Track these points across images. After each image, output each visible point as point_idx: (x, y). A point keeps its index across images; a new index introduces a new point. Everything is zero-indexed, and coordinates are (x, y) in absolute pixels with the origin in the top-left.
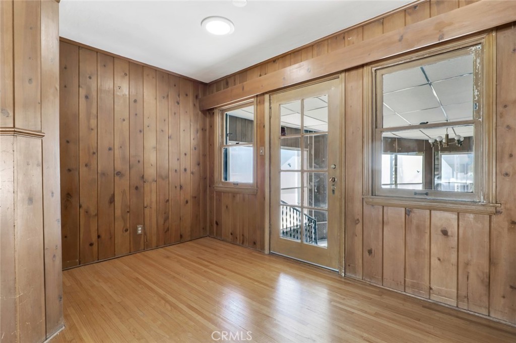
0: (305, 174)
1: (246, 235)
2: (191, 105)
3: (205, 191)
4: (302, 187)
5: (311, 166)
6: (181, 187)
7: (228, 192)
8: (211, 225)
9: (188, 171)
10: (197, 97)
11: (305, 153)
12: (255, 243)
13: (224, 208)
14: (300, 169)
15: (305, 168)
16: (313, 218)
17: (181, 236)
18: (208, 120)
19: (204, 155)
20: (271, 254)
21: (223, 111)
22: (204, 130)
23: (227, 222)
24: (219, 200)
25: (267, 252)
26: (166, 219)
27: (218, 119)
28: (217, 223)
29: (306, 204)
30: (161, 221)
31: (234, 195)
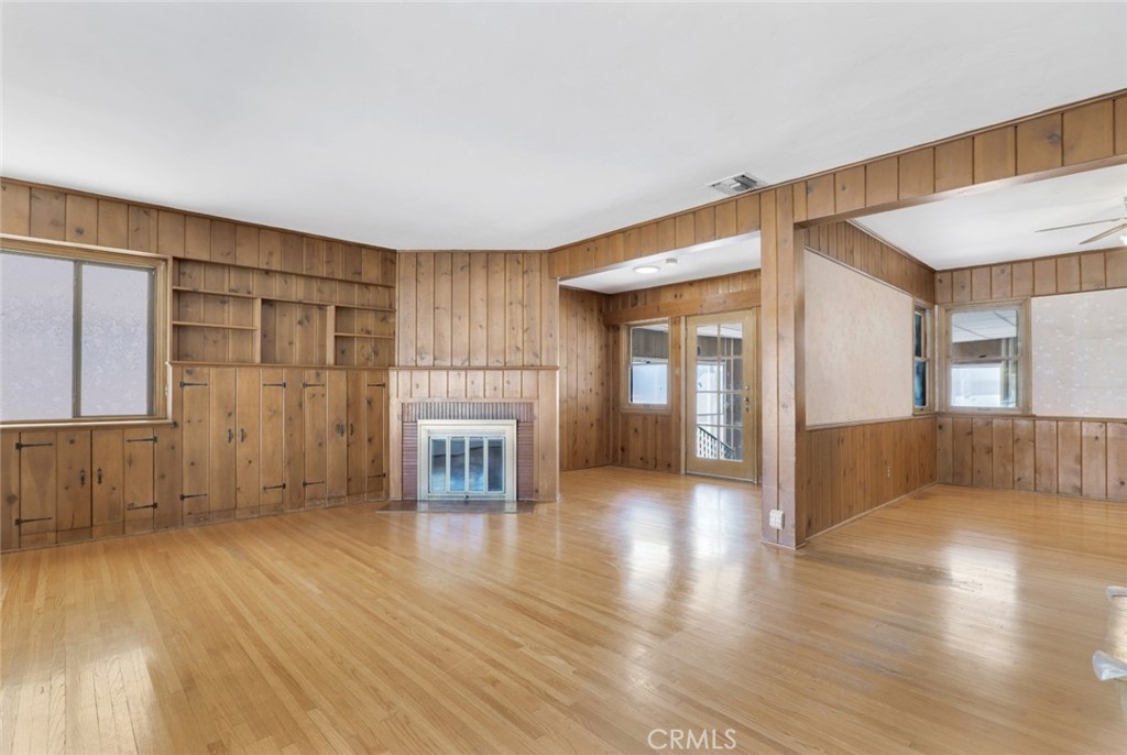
0: (721, 395)
1: (659, 458)
2: (595, 320)
3: (608, 414)
4: (719, 414)
5: (728, 387)
6: (587, 409)
7: (638, 415)
8: (615, 451)
9: (593, 392)
10: (601, 310)
11: (721, 368)
12: (669, 465)
13: (632, 432)
14: (716, 389)
15: (721, 389)
16: (732, 447)
17: (587, 461)
18: (611, 335)
19: (608, 374)
20: (686, 474)
21: (629, 326)
22: (607, 346)
23: (636, 446)
24: (626, 423)
25: (683, 472)
26: (575, 441)
27: (623, 335)
28: (623, 449)
29: (722, 423)
30: (571, 442)
31: (645, 417)
